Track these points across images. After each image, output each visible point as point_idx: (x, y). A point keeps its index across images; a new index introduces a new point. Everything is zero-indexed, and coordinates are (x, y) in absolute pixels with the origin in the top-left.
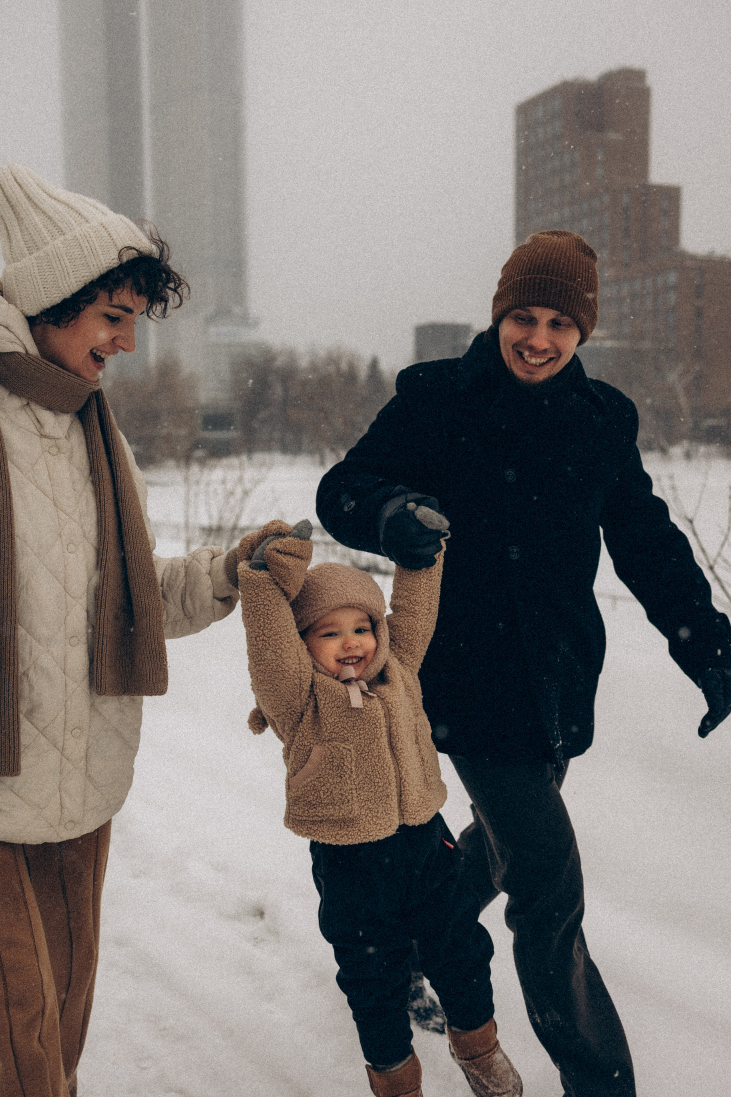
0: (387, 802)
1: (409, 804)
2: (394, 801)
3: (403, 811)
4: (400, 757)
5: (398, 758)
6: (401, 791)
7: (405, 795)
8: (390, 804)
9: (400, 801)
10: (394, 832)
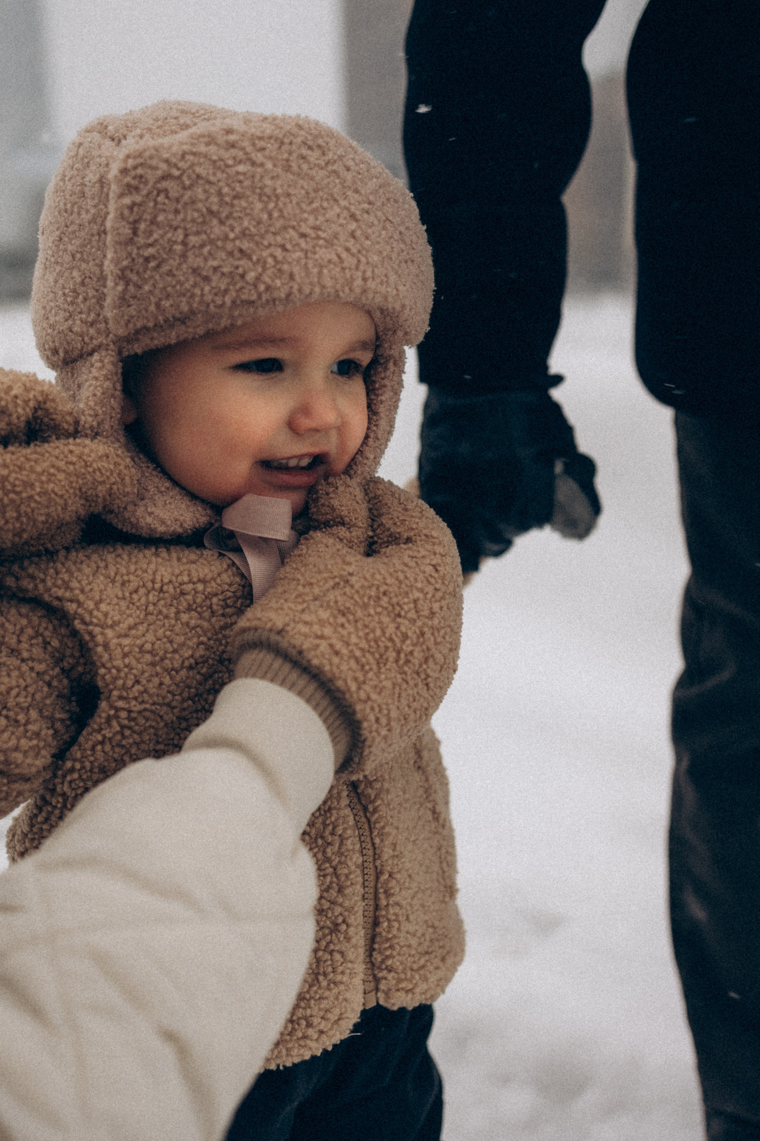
0: (332, 947)
1: (397, 947)
2: (354, 941)
3: (381, 969)
4: (379, 802)
5: (371, 808)
6: (377, 907)
7: (389, 920)
8: (342, 953)
9: (372, 940)
10: (346, 1035)
